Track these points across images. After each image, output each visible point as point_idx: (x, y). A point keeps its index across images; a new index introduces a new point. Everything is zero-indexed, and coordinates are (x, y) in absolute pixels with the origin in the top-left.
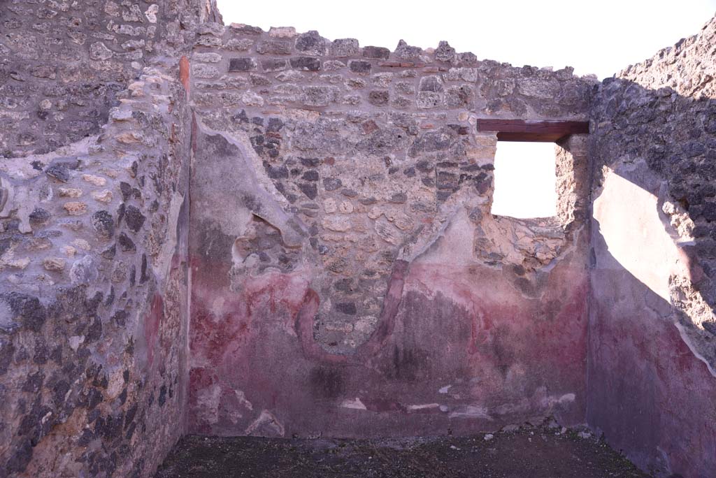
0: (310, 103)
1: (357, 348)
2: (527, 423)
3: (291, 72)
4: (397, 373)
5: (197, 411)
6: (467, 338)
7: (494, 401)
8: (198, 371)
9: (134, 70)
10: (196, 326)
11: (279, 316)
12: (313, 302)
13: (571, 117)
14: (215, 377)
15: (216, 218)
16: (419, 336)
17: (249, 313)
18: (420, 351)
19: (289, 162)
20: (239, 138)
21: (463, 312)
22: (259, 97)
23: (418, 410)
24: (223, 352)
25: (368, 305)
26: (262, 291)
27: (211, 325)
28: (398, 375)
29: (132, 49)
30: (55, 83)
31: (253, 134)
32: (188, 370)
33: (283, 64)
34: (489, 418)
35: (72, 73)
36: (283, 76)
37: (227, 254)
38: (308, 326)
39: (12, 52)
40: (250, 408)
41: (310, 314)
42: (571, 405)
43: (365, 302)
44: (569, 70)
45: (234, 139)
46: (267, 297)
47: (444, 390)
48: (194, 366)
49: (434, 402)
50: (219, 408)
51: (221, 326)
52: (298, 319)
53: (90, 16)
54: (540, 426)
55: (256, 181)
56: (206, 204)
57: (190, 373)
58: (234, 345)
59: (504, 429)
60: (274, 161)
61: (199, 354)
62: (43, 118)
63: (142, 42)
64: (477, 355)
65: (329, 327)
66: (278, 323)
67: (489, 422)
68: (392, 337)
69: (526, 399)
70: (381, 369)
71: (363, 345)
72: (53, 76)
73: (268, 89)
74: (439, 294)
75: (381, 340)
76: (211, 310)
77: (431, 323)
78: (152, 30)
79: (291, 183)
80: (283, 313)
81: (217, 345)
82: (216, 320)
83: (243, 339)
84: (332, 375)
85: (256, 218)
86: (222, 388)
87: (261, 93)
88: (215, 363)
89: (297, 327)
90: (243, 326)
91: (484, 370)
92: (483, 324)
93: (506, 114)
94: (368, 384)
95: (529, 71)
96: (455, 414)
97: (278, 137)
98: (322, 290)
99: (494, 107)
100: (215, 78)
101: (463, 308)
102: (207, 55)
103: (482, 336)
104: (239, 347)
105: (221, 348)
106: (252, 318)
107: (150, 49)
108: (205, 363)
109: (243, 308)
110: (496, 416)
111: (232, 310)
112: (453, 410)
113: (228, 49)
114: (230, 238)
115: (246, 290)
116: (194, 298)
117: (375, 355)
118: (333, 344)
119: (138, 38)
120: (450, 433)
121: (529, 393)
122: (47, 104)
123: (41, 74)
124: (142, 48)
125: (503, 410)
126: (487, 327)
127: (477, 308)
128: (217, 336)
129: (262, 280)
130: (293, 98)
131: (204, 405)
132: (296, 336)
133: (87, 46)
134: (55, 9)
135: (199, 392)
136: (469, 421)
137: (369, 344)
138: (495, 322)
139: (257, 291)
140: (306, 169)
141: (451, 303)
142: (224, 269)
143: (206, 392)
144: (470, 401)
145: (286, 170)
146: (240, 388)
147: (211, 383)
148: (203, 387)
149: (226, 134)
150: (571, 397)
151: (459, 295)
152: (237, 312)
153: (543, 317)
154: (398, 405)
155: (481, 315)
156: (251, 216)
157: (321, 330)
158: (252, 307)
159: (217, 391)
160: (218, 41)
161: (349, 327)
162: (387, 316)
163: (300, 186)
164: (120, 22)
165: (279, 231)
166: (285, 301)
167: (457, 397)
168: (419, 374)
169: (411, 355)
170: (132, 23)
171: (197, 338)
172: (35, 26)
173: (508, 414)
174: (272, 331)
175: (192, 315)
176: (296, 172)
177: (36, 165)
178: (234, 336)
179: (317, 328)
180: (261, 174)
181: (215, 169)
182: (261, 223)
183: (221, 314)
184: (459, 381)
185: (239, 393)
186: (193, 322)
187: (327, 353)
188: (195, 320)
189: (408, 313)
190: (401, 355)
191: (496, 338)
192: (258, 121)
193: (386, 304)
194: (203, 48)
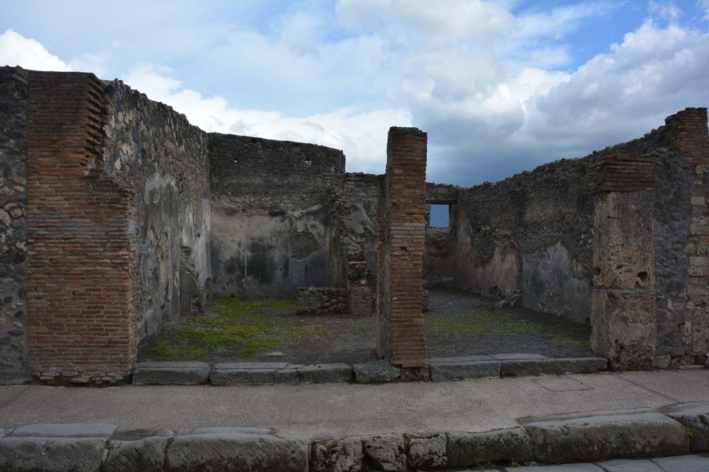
13: (451, 199)
19: (373, 213)
20: (359, 205)
22: (365, 194)
29: (327, 179)
30: (306, 190)
31: (363, 205)
35: (310, 186)
42: (451, 280)
44: (452, 185)
53: (315, 170)
55: (364, 218)
60: (369, 212)
62: (303, 200)
73: (367, 192)
78: (333, 173)
79: (374, 219)
85: (365, 228)
93: (433, 198)
95: (440, 186)
97: (370, 205)
99: (430, 196)
100: (353, 189)
102: (350, 182)
113: (356, 181)
119: (329, 176)
122: (304, 196)
123: (302, 187)
124: (330, 179)
133: (315, 179)
149: (356, 204)
150: (452, 278)
156: (363, 228)
160: (354, 178)
164: (324, 171)
170: (327, 172)
172: (300, 173)
177: (302, 213)
180: (366, 216)
192: (365, 201)
194: (349, 180)
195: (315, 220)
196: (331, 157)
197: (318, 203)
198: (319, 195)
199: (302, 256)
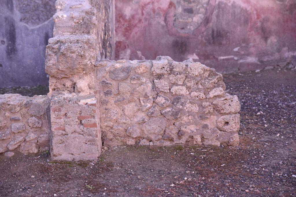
1: (194, 30)
2: (278, 65)
4: (214, 41)
6: (247, 24)
7: (261, 54)
8: (119, 42)
10: (118, 21)
11: (157, 15)
12: (173, 8)
14: (128, 45)
16: (224, 23)
17: (143, 14)
18: (224, 31)
21: (246, 11)
23: (223, 59)
24: (131, 33)
25: (199, 9)
26: (149, 3)
27: (125, 20)
28: (214, 43)
32: (115, 42)
34: (259, 63)
38: (171, 20)
41: (172, 14)
43: (198, 7)
46: (151, 6)
47: (236, 49)
48: (118, 40)
49: (231, 55)
51: (130, 21)
52: (166, 16)
54: (285, 67)
57: (116, 44)
58: (136, 30)
59: (266, 68)
61: (120, 35)
64: (253, 32)
65: (181, 20)
66: (156, 19)
67: (258, 65)
68: (211, 24)
69: (277, 53)
70: (206, 40)
71: (197, 29)
74: (234, 2)
75: (205, 26)
76: (125, 13)
77: (230, 17)
80: (158, 14)
81: (128, 30)
82: (127, 18)
83: (140, 27)
84: (182, 43)
86: (131, 50)
88: (127, 38)
89: (165, 20)
90: (140, 20)
91: (256, 39)
92: (256, 17)
94: (200, 47)
96: (241, 61)
98: (177, 2)
101: (246, 9)
103: (256, 23)
104: (139, 31)
105: (130, 31)
106: (144, 17)
108: (122, 39)
109: (140, 12)
110: (262, 62)
111: (134, 13)
112: (241, 59)
115: (141, 3)
116: (116, 8)
117: (203, 33)
118: (183, 28)
120: (239, 70)
121: (279, 50)
125: (265, 59)
126: (258, 18)
127: (253, 9)
128: (128, 25)
132: (165, 24)
135: (120, 53)
136: (248, 64)
137: (200, 28)
138: (263, 16)
139: (146, 3)
141: (240, 7)
143: (123, 52)
144: (249, 54)
146: (139, 50)
147: (125, 48)
148: (122, 50)
151: (244, 2)
152: (137, 14)
153: (287, 13)
154: (214, 57)
155: (255, 12)
157: (177, 22)
158: (144, 12)
159: (128, 52)
161: (190, 20)
162: (208, 14)
166: (160, 8)
167: (243, 53)
168: (224, 42)
169: (220, 33)
171: (118, 26)
173: (268, 61)
174: (154, 23)
175: (116, 16)
178: (135, 26)
179: (175, 20)
183: (129, 15)
184: (244, 45)
185: (139, 53)
186: (116, 19)
187: (179, 33)
188: (117, 18)
189: (218, 12)
190: (215, 33)
191: (262, 23)
193: (208, 8)
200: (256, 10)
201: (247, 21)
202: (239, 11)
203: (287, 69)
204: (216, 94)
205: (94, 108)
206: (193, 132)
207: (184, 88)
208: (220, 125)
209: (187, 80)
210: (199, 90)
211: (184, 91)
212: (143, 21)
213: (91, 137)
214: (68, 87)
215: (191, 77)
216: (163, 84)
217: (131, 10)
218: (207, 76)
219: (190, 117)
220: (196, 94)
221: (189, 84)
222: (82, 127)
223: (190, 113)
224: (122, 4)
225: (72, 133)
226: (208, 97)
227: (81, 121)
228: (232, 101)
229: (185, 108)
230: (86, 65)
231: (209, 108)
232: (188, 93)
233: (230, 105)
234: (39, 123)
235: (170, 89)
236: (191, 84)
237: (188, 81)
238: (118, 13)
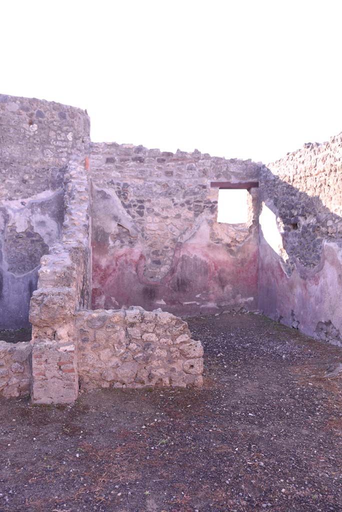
0: (140, 176)
1: (161, 279)
2: (233, 310)
3: (132, 163)
4: (179, 289)
5: (96, 306)
6: (207, 274)
7: (219, 300)
8: (96, 289)
9: (63, 161)
10: (94, 271)
11: (129, 266)
12: (143, 260)
13: (251, 180)
14: (103, 292)
15: (102, 225)
16: (187, 273)
17: (117, 265)
18: (188, 280)
19: (132, 201)
20: (111, 192)
21: (206, 263)
22: (119, 174)
23: (187, 305)
24: (106, 281)
25: (166, 261)
26: (122, 256)
27: (101, 270)
28: (179, 290)
29: (62, 152)
30: (29, 168)
31: (117, 190)
32: (91, 289)
33: (129, 160)
34: (217, 308)
35: (36, 163)
36: (128, 165)
37: (107, 240)
38: (141, 270)
39: (10, 154)
40: (118, 305)
41: (142, 265)
42: (252, 302)
43: (165, 260)
44: (250, 160)
45: (109, 192)
46: (124, 258)
47: (198, 296)
48: (94, 287)
49: (194, 301)
50: (105, 304)
51: (105, 270)
52: (137, 267)
53: (43, 138)
54: (239, 311)
55: (118, 210)
56: (97, 219)
57: (92, 291)
58: (110, 278)
59: (224, 312)
60: (125, 201)
62: (25, 183)
63: (66, 149)
64: (212, 281)
65: (150, 270)
66: (129, 269)
67: (217, 309)
68: (176, 274)
69: (232, 300)
70: (172, 287)
71: (164, 278)
72: (29, 164)
73: (123, 171)
74: (195, 256)
75: (171, 275)
76: (101, 264)
77: (192, 268)
78: (70, 144)
79: (133, 210)
80: (131, 265)
81: (104, 278)
83: (114, 276)
84: (151, 290)
85: (119, 225)
86: (106, 296)
87: (120, 172)
88: (103, 286)
89: (137, 270)
90: (114, 270)
91: (215, 288)
92: (214, 268)
93: (223, 180)
94: (166, 294)
95: (233, 161)
96: (203, 306)
97: (127, 191)
98: (147, 254)
99: (218, 176)
100: (100, 166)
101: (206, 262)
102: (96, 156)
103: (214, 273)
104: (113, 279)
105: (105, 280)
106: (118, 267)
107: (70, 152)
108: (98, 286)
109: (114, 263)
110: (220, 307)
111: (109, 264)
112: (202, 304)
113: (105, 153)
114: (108, 234)
115: (115, 255)
116: (93, 259)
117: (169, 281)
118: (152, 277)
119: (65, 147)
120: (201, 314)
121: (234, 297)
122: (26, 177)
123: (23, 164)
124: (67, 152)
125: (223, 304)
126: (216, 270)
127: (211, 262)
128: (103, 274)
129: (122, 251)
130: (133, 174)
131: (98, 304)
132: (136, 274)
133: (42, 151)
134: (28, 135)
135: (96, 298)
136: (209, 309)
137: (167, 277)
138: (219, 268)
139: (120, 255)
140: (139, 204)
141: (201, 259)
142: (106, 247)
143: (99, 298)
144: (209, 300)
145: (131, 205)
146: (113, 296)
147: (101, 294)
148: (98, 296)
149: (105, 190)
150: (252, 299)
151: (204, 256)
152: (112, 265)
153: (239, 265)
154: (179, 302)
155: (213, 264)
156: (117, 225)
157: (147, 272)
158: (118, 263)
159: (104, 298)
160: (101, 150)
161: (158, 270)
162: (174, 265)
163: (137, 211)
164: (56, 140)
165: (128, 230)
166: (131, 259)
167: (204, 299)
168: (188, 290)
169: (184, 281)
170: (61, 141)
171: (95, 275)
172: (20, 142)
173: (225, 306)
174: (126, 272)
175: (93, 266)
176: (135, 206)
177: (22, 203)
178: (110, 275)
179: (145, 271)
180: (121, 207)
181: (101, 204)
182: (121, 227)
183: (105, 265)
184: (204, 292)
185: (113, 298)
187: (149, 281)
188: (94, 268)
189: (182, 264)
190: (180, 281)
191: (219, 274)
192: (118, 184)
193: (173, 260)
194: (94, 153)
195: (43, 213)
196: (68, 118)
197: (48, 188)
198: (49, 176)
199: (24, 268)
200: (214, 262)
201: (206, 272)
202: (200, 263)
203: (241, 313)
204: (182, 340)
205: (73, 354)
206: (162, 375)
207: (154, 335)
208: (186, 368)
209: (157, 327)
210: (167, 337)
211: (154, 338)
212: (117, 270)
213: (69, 382)
214: (49, 335)
215: (160, 325)
216: (135, 332)
217: (107, 261)
218: (174, 324)
219: (159, 361)
220: (165, 340)
221: (158, 332)
222: (60, 372)
223: (159, 358)
224: (98, 256)
225: (52, 378)
226: (175, 343)
227: (60, 367)
228: (196, 346)
229: (155, 353)
230: (66, 315)
231: (177, 353)
232: (157, 339)
233: (194, 350)
234: (21, 368)
235: (141, 336)
236: (160, 331)
237: (157, 329)
238: (95, 264)
